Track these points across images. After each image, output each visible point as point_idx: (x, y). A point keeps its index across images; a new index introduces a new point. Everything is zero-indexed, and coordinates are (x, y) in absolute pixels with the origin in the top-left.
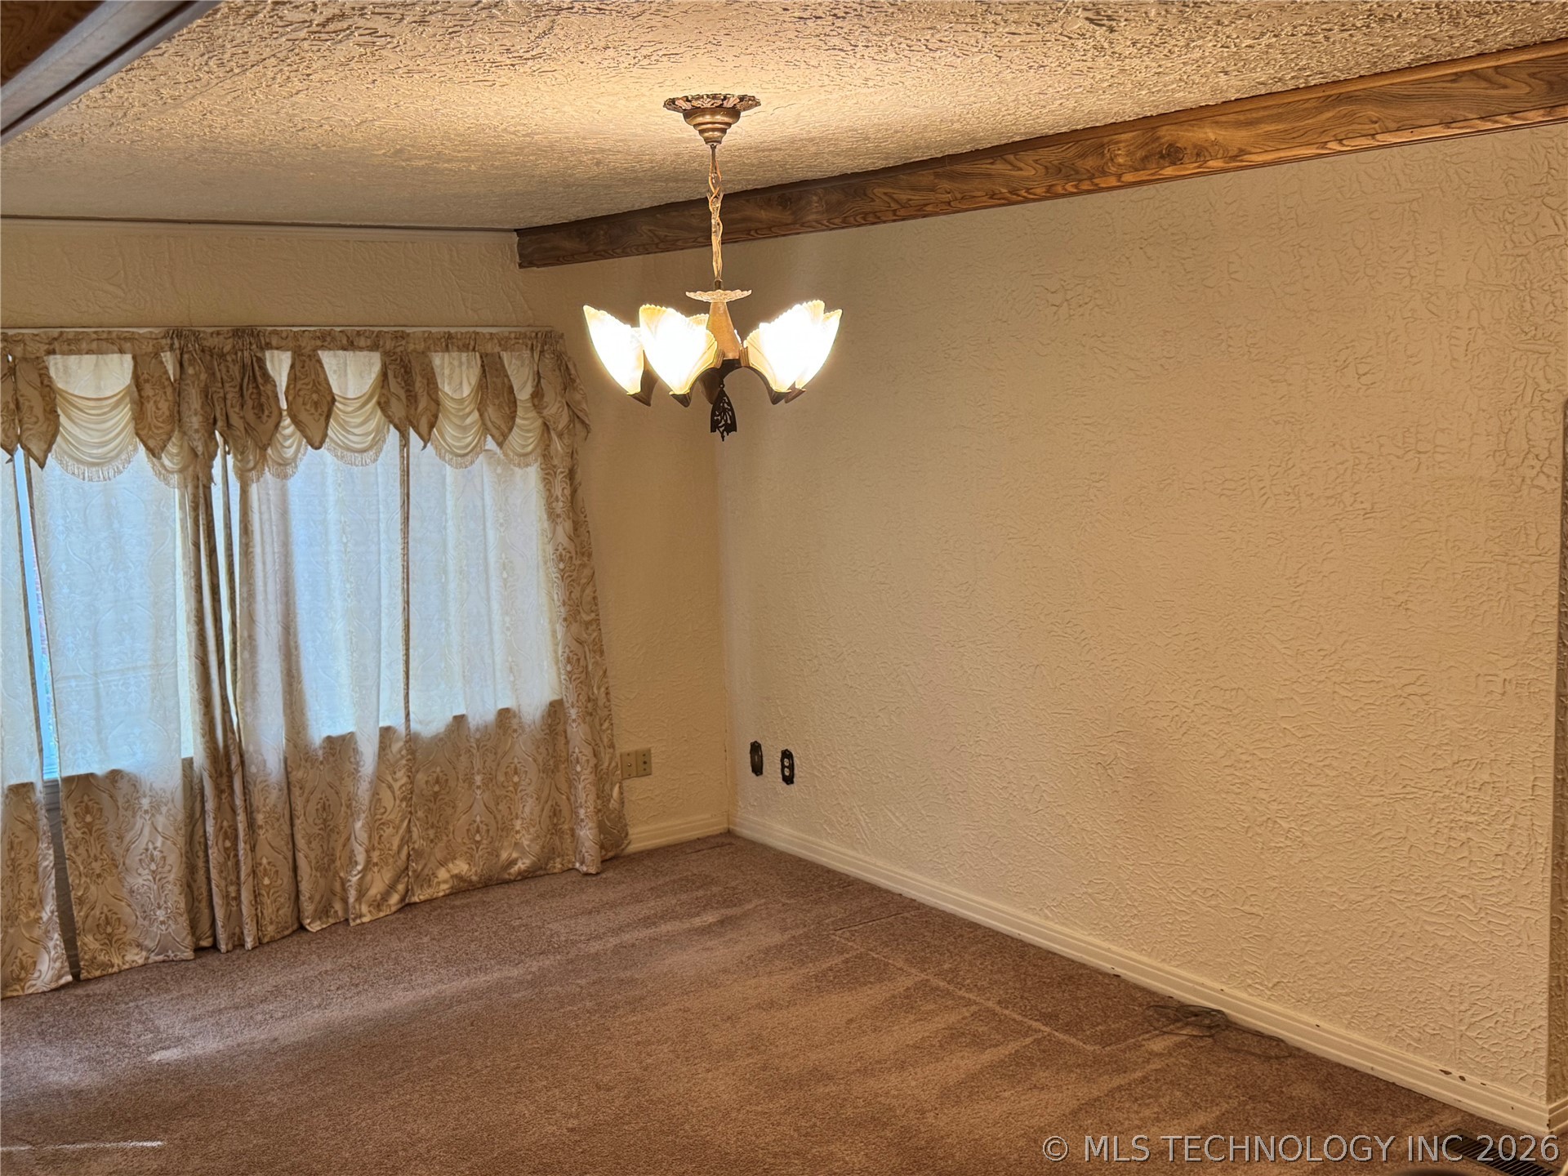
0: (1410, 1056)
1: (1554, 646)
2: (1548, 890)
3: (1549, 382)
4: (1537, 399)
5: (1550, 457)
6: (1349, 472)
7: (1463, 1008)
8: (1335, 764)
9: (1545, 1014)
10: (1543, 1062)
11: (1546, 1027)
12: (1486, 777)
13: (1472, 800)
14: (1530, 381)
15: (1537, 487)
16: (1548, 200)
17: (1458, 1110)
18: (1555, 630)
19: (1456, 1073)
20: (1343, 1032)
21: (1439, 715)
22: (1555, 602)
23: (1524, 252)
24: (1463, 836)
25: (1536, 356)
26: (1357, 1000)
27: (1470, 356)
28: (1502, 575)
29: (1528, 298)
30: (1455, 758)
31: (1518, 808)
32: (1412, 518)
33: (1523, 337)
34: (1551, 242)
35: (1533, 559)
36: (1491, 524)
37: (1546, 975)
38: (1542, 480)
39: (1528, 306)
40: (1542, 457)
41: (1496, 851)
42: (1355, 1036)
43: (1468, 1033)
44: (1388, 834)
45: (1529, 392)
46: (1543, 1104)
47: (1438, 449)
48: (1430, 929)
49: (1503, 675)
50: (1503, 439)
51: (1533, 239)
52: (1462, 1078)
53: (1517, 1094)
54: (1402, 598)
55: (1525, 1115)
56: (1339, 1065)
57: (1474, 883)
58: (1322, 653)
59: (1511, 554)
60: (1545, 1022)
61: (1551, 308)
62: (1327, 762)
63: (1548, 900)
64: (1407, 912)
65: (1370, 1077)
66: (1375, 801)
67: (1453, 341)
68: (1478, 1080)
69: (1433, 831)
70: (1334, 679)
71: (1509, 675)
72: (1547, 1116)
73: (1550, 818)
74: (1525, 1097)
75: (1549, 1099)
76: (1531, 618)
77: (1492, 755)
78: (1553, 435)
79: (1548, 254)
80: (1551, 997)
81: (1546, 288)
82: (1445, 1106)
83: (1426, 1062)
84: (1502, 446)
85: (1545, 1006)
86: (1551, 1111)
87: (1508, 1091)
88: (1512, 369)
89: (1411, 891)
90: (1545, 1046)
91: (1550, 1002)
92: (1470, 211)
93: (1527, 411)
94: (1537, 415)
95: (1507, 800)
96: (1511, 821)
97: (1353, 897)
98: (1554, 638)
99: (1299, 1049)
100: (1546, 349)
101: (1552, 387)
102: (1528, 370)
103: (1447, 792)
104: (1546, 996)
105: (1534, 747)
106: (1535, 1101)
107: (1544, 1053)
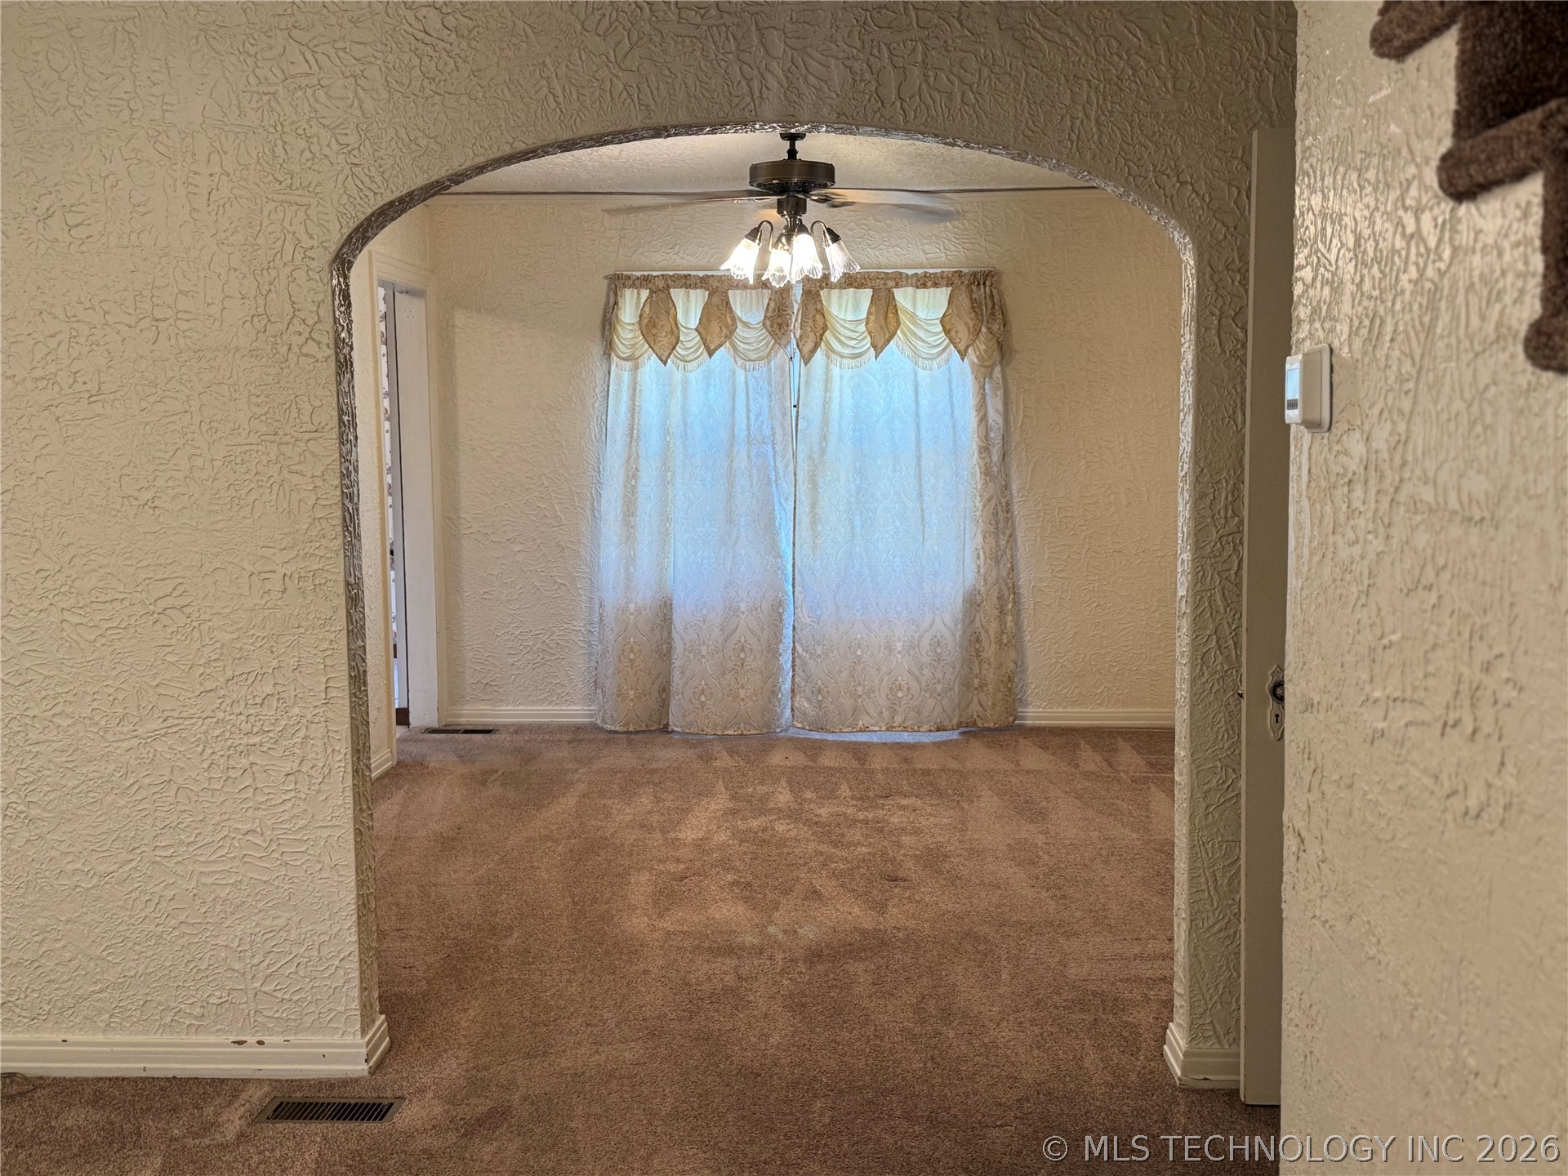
0: (193, 1039)
1: (339, 529)
2: (350, 800)
3: (311, 237)
4: (298, 257)
5: (319, 321)
6: (63, 347)
7: (255, 961)
8: (69, 710)
9: (354, 938)
10: (355, 993)
11: (356, 953)
12: (268, 688)
13: (252, 719)
14: (289, 236)
15: (307, 355)
16: (295, 33)
17: (260, 1081)
18: (339, 513)
19: (252, 1040)
20: (100, 1038)
21: (205, 627)
22: (337, 482)
23: (272, 89)
24: (245, 762)
25: (294, 208)
26: (116, 994)
27: (213, 207)
28: (273, 456)
29: (279, 143)
30: (229, 674)
31: (309, 716)
32: (153, 399)
33: (277, 186)
34: (304, 82)
35: (307, 436)
36: (254, 399)
37: (354, 895)
38: (311, 347)
39: (279, 151)
40: (310, 322)
41: (288, 770)
42: (118, 1038)
43: (265, 989)
44: (147, 781)
45: (289, 249)
46: (358, 1039)
47: (179, 315)
48: (208, 880)
49: (283, 571)
50: (261, 302)
51: (280, 75)
52: (261, 1043)
53: (328, 1039)
54: (147, 495)
55: (339, 1059)
56: (99, 1079)
57: (260, 813)
58: (42, 574)
59: (281, 432)
60: (355, 948)
61: (307, 154)
62: (58, 709)
63: (351, 811)
64: (179, 869)
65: (144, 1080)
66: (126, 745)
67: (191, 188)
68: (279, 1039)
69: (205, 765)
70: (61, 605)
71: (290, 569)
72: (364, 1051)
73: (348, 720)
74: (336, 1039)
75: (364, 1032)
76: (311, 502)
77: (275, 663)
78: (320, 297)
79: (300, 93)
80: (359, 917)
81: (300, 131)
82: (245, 1082)
83: (213, 1039)
84: (261, 310)
85: (354, 929)
86: (368, 1043)
87: (317, 1039)
88: (266, 222)
89: (182, 842)
90: (356, 974)
91: (359, 923)
92: (202, 38)
93: (288, 270)
94: (301, 275)
95: (296, 711)
96: (302, 733)
97: (103, 868)
98: (339, 521)
99: (41, 1078)
100: (305, 200)
101: (316, 244)
102: (286, 224)
103: (221, 715)
104: (355, 918)
105: (325, 645)
106: (349, 1039)
107: (356, 982)
